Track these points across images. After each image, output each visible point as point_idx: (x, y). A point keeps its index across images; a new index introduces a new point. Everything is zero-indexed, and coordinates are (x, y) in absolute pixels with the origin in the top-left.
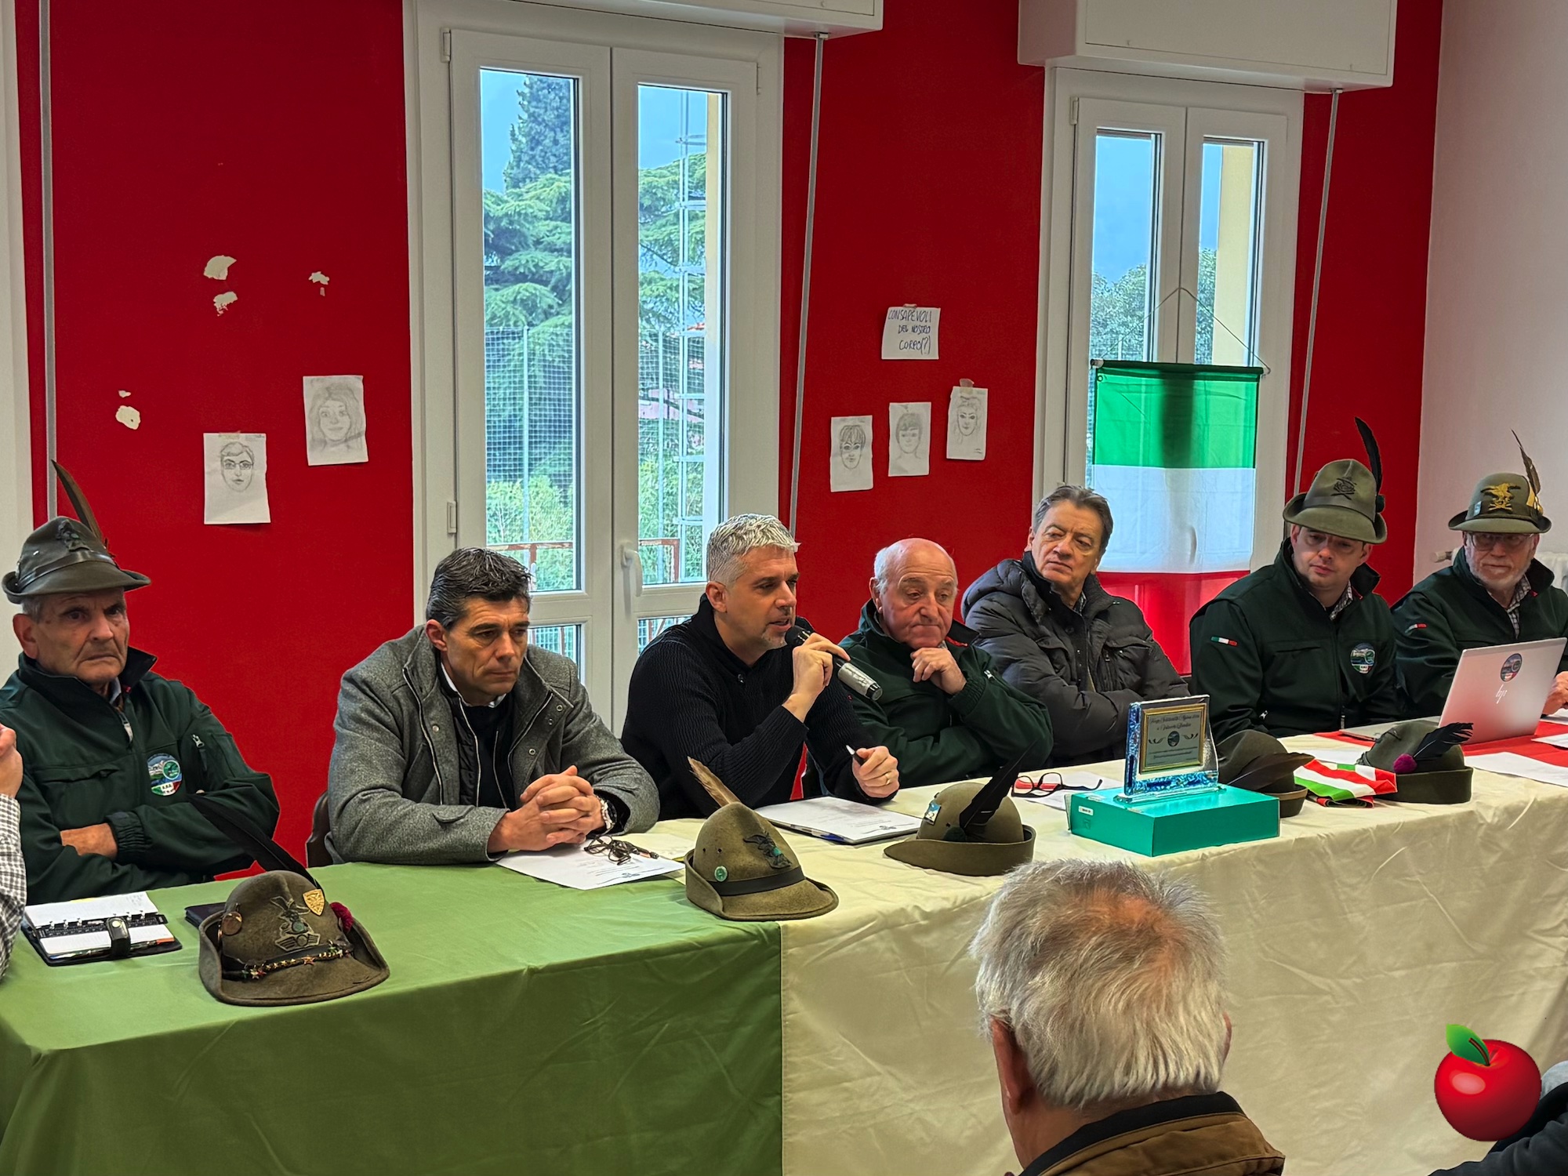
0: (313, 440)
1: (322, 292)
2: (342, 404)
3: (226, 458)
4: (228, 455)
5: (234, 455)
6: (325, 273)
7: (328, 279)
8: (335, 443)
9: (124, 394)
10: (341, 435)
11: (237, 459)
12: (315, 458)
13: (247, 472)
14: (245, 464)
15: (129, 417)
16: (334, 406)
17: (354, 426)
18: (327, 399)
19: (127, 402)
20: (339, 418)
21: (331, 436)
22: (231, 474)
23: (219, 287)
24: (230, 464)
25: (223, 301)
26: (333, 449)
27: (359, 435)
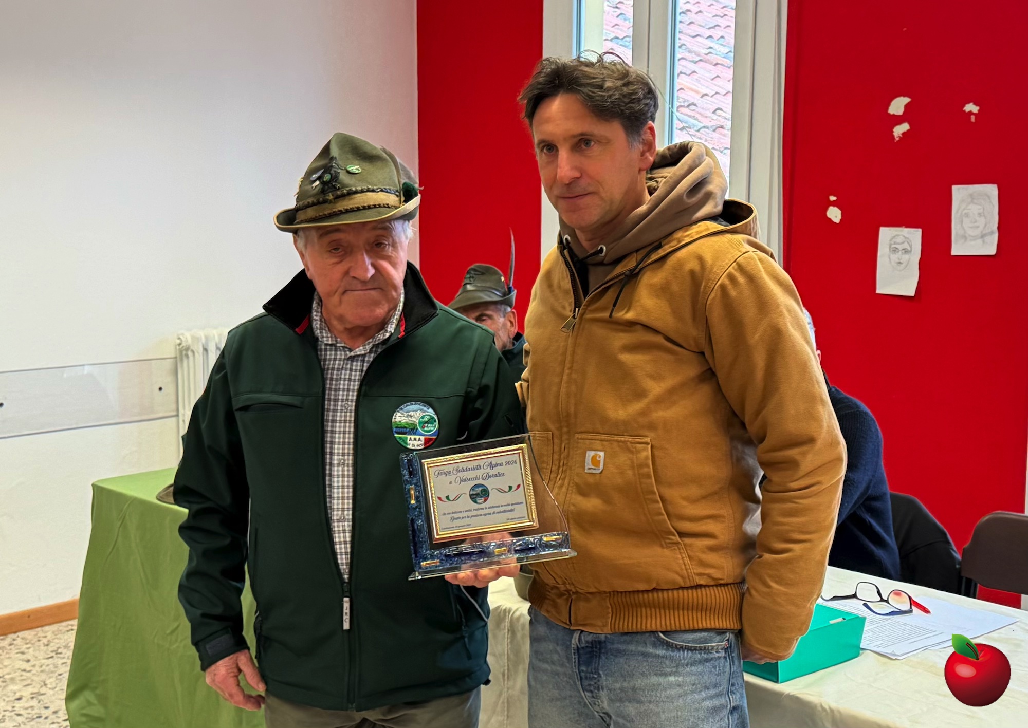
0: (957, 234)
1: (973, 118)
2: (979, 207)
3: (893, 246)
4: (895, 243)
5: (899, 244)
6: (976, 104)
7: (978, 108)
8: (974, 238)
9: (833, 198)
10: (977, 232)
11: (900, 247)
12: (956, 250)
13: (906, 257)
14: (906, 251)
15: (834, 214)
16: (974, 209)
17: (988, 225)
18: (969, 204)
19: (834, 204)
20: (977, 219)
21: (970, 232)
22: (895, 257)
23: (898, 120)
24: (895, 250)
25: (900, 130)
26: (973, 243)
27: (992, 233)
